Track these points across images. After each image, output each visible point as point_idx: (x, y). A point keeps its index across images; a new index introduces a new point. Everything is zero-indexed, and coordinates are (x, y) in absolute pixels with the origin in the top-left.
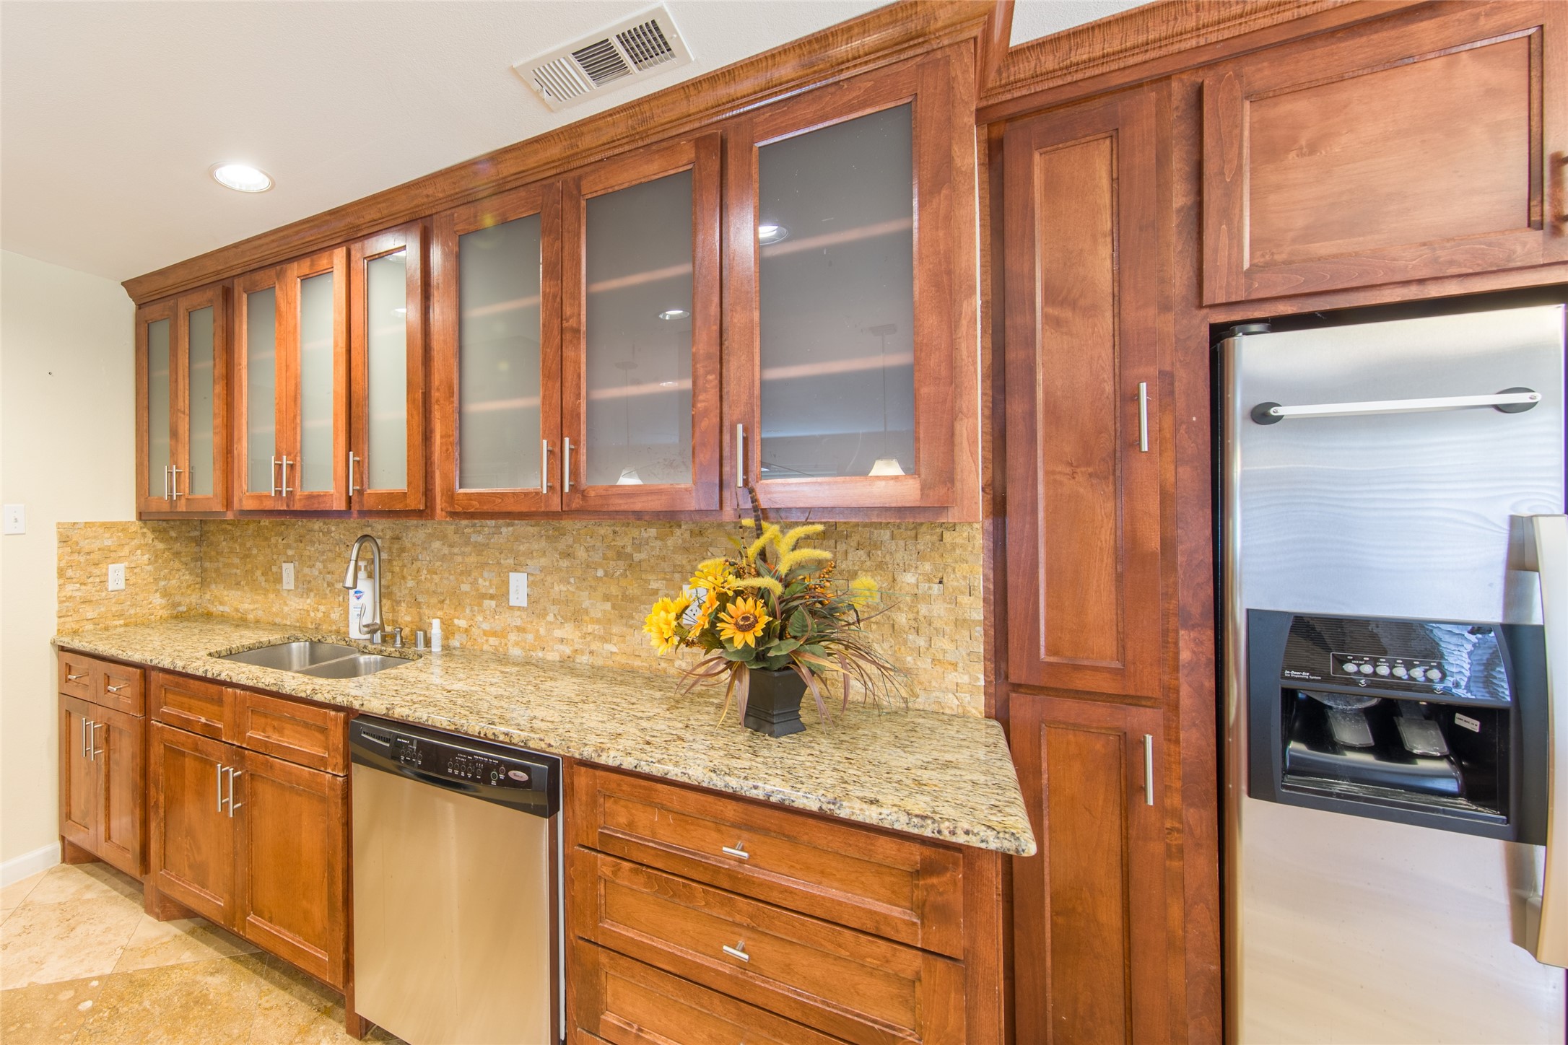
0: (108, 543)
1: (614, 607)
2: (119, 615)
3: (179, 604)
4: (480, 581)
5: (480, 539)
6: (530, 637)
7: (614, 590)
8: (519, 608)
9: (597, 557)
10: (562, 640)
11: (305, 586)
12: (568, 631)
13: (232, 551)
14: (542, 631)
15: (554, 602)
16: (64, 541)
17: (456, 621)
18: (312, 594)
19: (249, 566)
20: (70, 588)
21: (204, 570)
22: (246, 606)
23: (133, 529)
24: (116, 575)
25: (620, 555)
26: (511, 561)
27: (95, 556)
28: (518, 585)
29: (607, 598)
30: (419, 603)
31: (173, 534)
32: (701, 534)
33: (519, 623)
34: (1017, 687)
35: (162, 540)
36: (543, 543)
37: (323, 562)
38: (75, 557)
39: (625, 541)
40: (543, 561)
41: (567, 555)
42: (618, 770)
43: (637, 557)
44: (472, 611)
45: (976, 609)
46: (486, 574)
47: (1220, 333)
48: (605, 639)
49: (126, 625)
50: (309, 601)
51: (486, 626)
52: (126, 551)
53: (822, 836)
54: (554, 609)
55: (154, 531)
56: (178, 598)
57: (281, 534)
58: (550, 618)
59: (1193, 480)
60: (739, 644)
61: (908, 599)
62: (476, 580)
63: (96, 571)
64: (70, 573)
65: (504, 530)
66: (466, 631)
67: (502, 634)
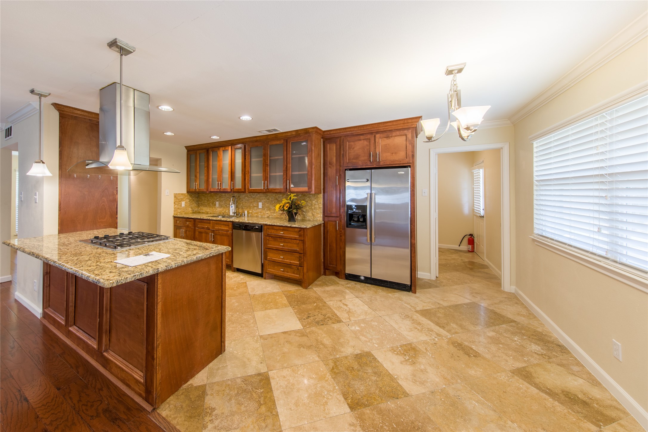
0: (182, 197)
2: (184, 212)
3: (194, 210)
5: (254, 197)
6: (262, 213)
8: (260, 208)
9: (273, 200)
10: (267, 214)
11: (221, 206)
12: (268, 212)
13: (205, 199)
14: (264, 212)
15: (266, 207)
16: (175, 197)
17: (250, 211)
18: (222, 208)
19: (209, 203)
20: (176, 206)
21: (199, 203)
22: (208, 210)
23: (186, 195)
24: (183, 204)
25: (276, 199)
26: (259, 200)
27: (180, 200)
28: (260, 205)
31: (193, 196)
33: (260, 211)
35: (191, 197)
36: (264, 197)
37: (225, 201)
38: (177, 200)
39: (277, 197)
40: (264, 200)
41: (268, 199)
42: (271, 225)
43: (279, 199)
44: (252, 209)
46: (255, 203)
47: (345, 170)
49: (185, 214)
51: (255, 212)
52: (185, 199)
55: (190, 195)
56: (194, 209)
57: (216, 196)
58: (265, 210)
59: (343, 188)
61: (314, 205)
62: (253, 204)
63: (180, 203)
64: (176, 203)
65: (258, 195)
66: (251, 213)
67: (257, 213)
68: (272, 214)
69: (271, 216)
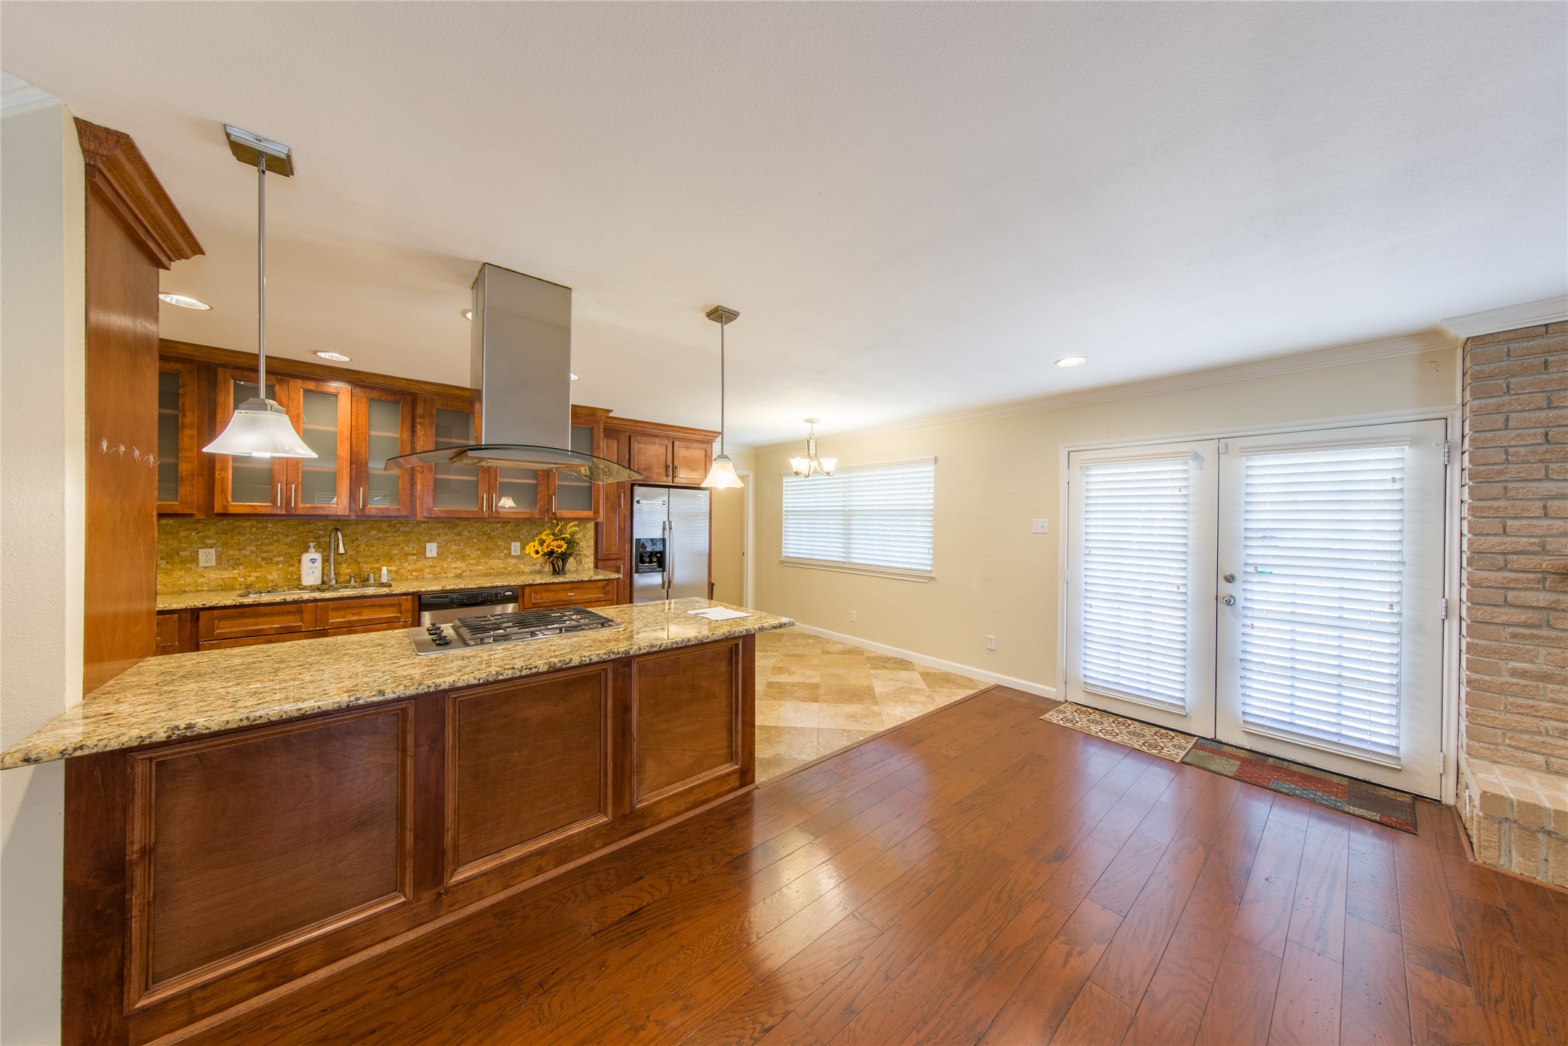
1: (481, 552)
4: (406, 548)
6: (438, 569)
7: (482, 546)
8: (432, 558)
10: (455, 568)
12: (459, 564)
14: (445, 566)
15: (451, 553)
18: (241, 567)
25: (485, 534)
26: (427, 538)
28: (432, 548)
29: (478, 549)
30: (359, 562)
32: (518, 526)
33: (431, 564)
34: (599, 560)
36: (446, 530)
40: (446, 537)
41: (459, 534)
42: (541, 584)
43: (492, 534)
44: (400, 562)
45: (592, 543)
46: (410, 545)
47: (633, 485)
48: (477, 565)
50: (236, 572)
51: (410, 568)
53: (589, 585)
54: (453, 556)
57: (195, 529)
58: (450, 560)
59: (628, 513)
60: (560, 551)
62: (403, 548)
66: (396, 571)
67: (421, 570)
68: (472, 568)
69: (468, 573)
